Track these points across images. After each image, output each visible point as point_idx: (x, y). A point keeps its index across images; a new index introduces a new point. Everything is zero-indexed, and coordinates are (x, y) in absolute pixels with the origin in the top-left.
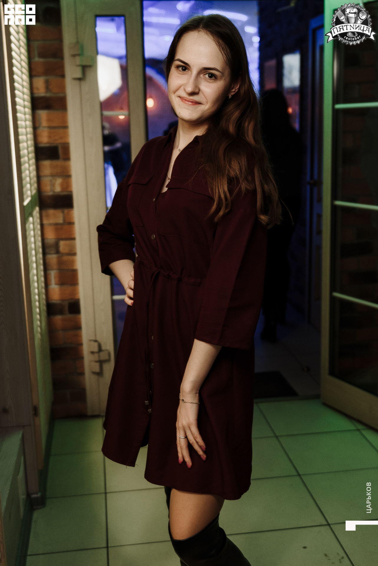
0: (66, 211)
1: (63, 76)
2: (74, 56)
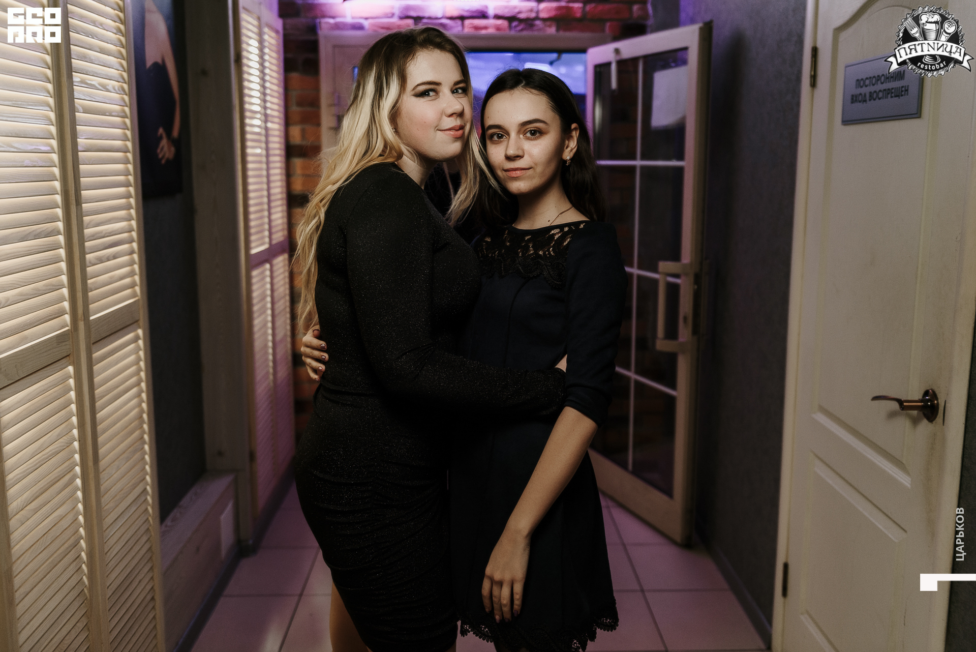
1: (318, 124)
2: (330, 105)
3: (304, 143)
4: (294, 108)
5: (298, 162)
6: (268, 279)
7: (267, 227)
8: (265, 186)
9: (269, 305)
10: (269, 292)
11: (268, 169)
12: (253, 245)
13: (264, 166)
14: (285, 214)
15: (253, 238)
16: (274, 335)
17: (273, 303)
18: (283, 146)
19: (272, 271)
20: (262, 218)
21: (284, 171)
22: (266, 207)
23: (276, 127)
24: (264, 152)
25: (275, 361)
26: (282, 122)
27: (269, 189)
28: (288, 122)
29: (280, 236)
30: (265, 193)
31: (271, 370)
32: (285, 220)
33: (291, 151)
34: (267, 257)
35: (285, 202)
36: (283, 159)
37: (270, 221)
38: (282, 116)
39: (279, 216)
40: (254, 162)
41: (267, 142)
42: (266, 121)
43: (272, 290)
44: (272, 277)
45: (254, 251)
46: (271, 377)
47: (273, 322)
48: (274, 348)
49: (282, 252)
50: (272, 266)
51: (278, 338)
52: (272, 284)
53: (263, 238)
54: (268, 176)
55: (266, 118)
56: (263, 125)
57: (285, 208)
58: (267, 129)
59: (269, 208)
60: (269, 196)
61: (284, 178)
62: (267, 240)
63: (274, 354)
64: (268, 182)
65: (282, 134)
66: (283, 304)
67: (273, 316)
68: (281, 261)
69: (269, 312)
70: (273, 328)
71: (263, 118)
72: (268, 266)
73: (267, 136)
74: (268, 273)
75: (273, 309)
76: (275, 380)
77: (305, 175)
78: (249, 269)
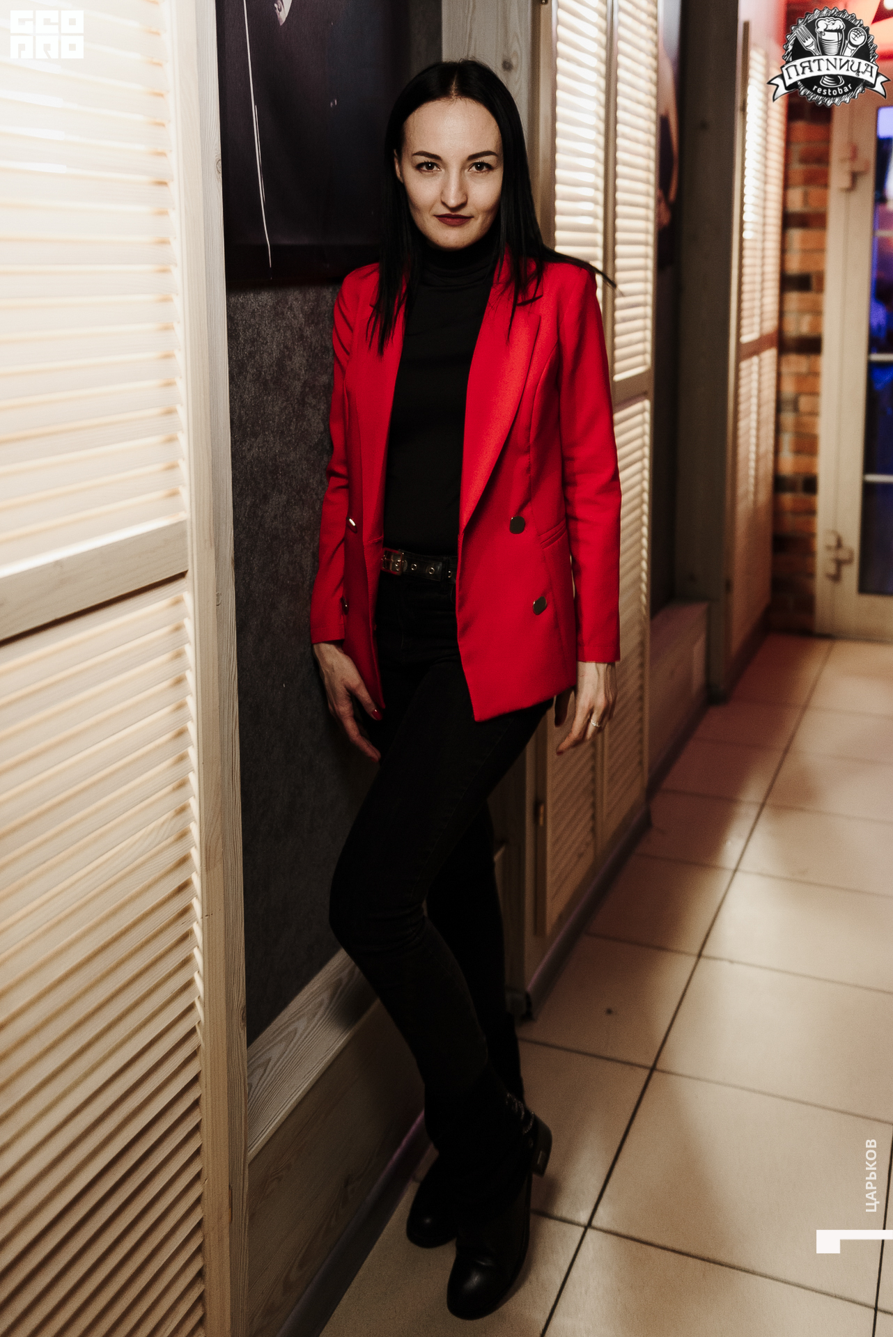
0: (813, 358)
3: (806, 210)
4: (796, 166)
5: (797, 234)
6: (756, 376)
7: (757, 311)
8: (759, 262)
9: (755, 408)
10: (755, 392)
11: (764, 241)
12: (744, 330)
13: (760, 237)
14: (777, 300)
15: (744, 323)
16: (758, 445)
17: (759, 406)
18: (779, 214)
19: (760, 367)
20: (753, 299)
21: (778, 246)
22: (759, 287)
23: (773, 189)
24: (761, 220)
25: (756, 478)
26: (780, 183)
27: (763, 265)
28: (786, 183)
29: (770, 325)
30: (759, 270)
31: (752, 488)
32: (777, 307)
33: (789, 220)
35: (778, 284)
36: (779, 230)
37: (762, 306)
38: (781, 176)
39: (771, 301)
40: (751, 231)
41: (764, 208)
42: (765, 183)
43: (760, 391)
44: (760, 375)
45: (746, 339)
46: (751, 497)
47: (758, 429)
48: (757, 461)
49: (771, 345)
50: (760, 360)
51: (762, 449)
52: (760, 383)
53: (753, 323)
54: (763, 249)
55: (765, 179)
56: (762, 187)
57: (777, 292)
58: (765, 192)
59: (762, 289)
60: (763, 274)
61: (778, 253)
62: (757, 328)
63: (757, 469)
64: (763, 257)
65: (780, 199)
66: (769, 410)
67: (759, 422)
68: (770, 355)
69: (754, 416)
70: (758, 437)
72: (755, 359)
73: (765, 200)
74: (755, 368)
75: (759, 414)
76: (755, 502)
77: (805, 251)
78: (738, 360)
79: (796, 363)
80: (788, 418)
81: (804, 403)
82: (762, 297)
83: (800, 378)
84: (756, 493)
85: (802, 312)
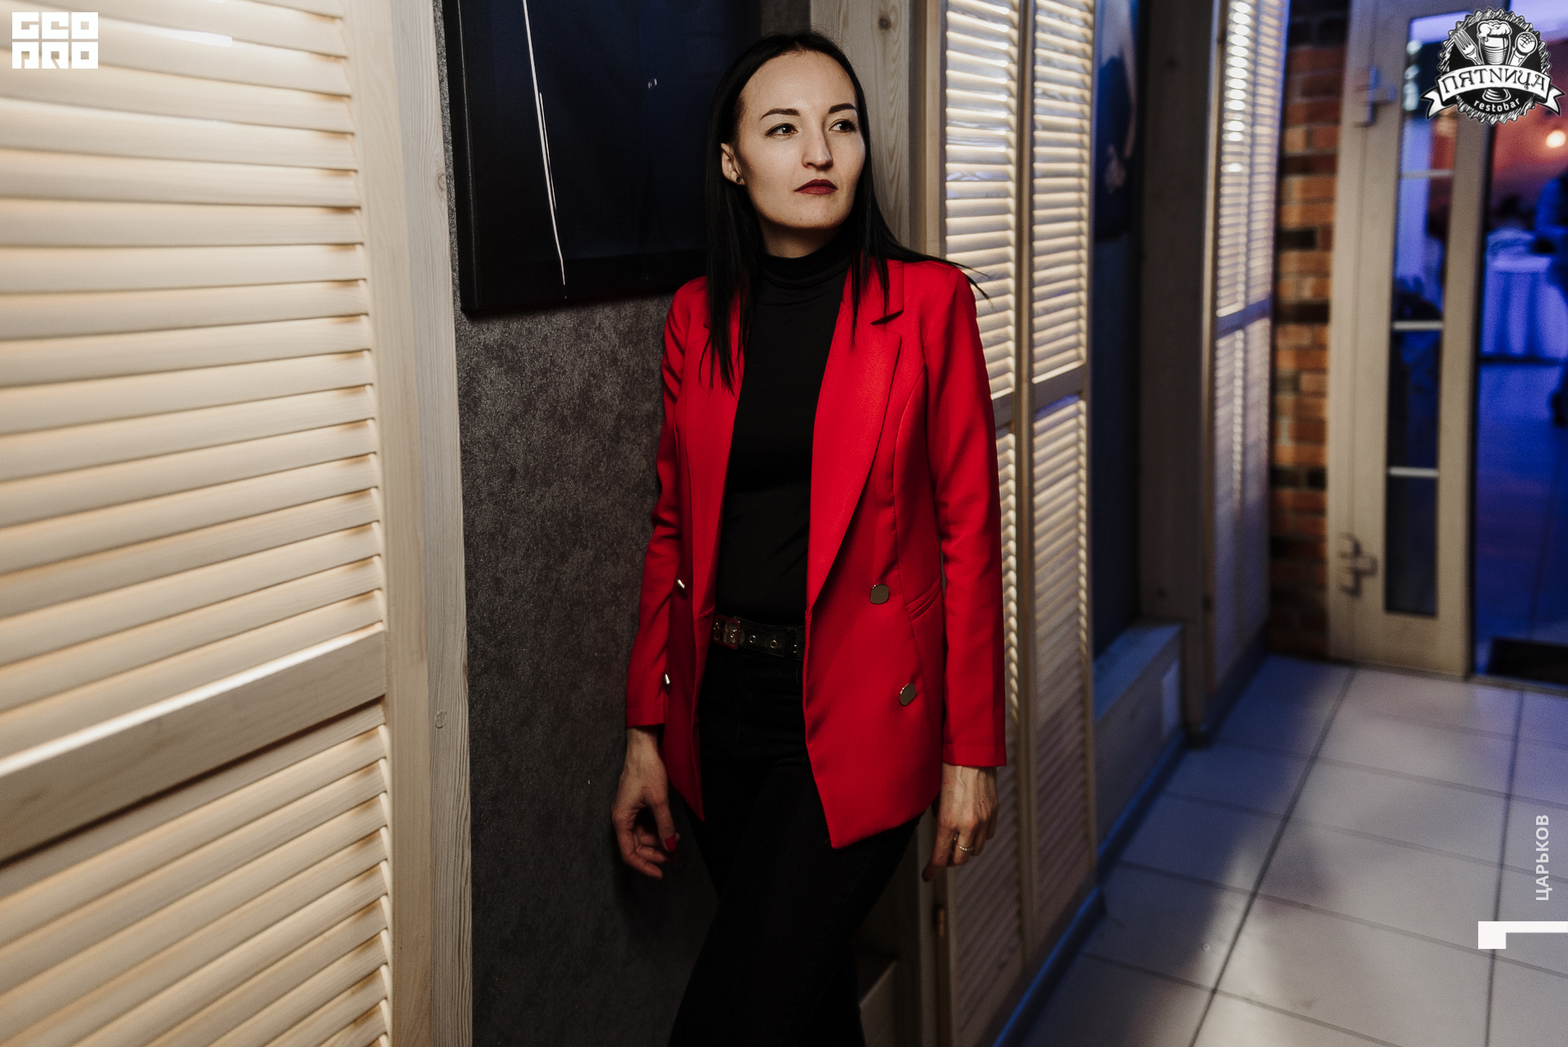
0: (1317, 328)
1: (1336, 121)
3: (1309, 152)
4: (1298, 100)
5: (1295, 182)
6: (1239, 354)
7: (1242, 278)
8: (1244, 220)
9: (1239, 392)
10: (1239, 373)
11: (1250, 194)
12: (1221, 302)
13: (1245, 190)
14: (1270, 261)
15: (1223, 293)
16: (1244, 435)
17: (1245, 388)
18: (1274, 160)
19: (1246, 342)
20: (1236, 265)
21: (1272, 197)
22: (1242, 249)
23: (1267, 131)
24: (1246, 170)
25: (1244, 473)
26: (1277, 124)
27: (1249, 223)
28: (1285, 122)
29: (1260, 291)
30: (1243, 229)
31: (1237, 486)
32: (1269, 270)
33: (1285, 165)
34: (1241, 321)
35: (1270, 243)
36: (1273, 179)
37: (1248, 270)
38: (1277, 114)
39: (1261, 263)
40: (1232, 185)
41: (1252, 155)
42: (1253, 125)
43: (1246, 370)
44: (1246, 351)
45: (1223, 312)
46: (1237, 496)
47: (1244, 416)
48: (1244, 453)
49: (1261, 316)
50: (1246, 334)
51: (1251, 439)
52: (1245, 361)
53: (1235, 294)
54: (1250, 204)
55: (1253, 119)
56: (1248, 130)
57: (1270, 251)
58: (1253, 136)
59: (1249, 250)
60: (1249, 234)
61: (1272, 206)
62: (1241, 297)
63: (1244, 463)
64: (1250, 213)
65: (1275, 142)
66: (1260, 392)
67: (1245, 407)
68: (1260, 329)
69: (1238, 401)
70: (1244, 426)
71: (1249, 119)
72: (1239, 335)
73: (1253, 145)
74: (1240, 345)
75: (1245, 397)
76: (1243, 501)
77: (1307, 202)
78: (1214, 338)
79: (1297, 335)
80: (1286, 399)
81: (1306, 380)
82: (1248, 259)
83: (1301, 352)
84: (1243, 491)
85: (1303, 273)
